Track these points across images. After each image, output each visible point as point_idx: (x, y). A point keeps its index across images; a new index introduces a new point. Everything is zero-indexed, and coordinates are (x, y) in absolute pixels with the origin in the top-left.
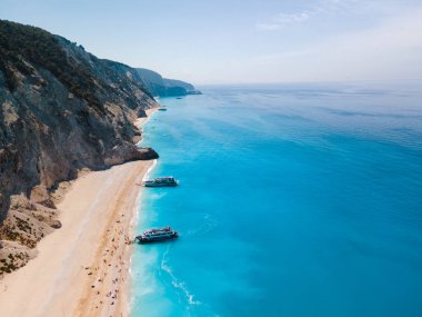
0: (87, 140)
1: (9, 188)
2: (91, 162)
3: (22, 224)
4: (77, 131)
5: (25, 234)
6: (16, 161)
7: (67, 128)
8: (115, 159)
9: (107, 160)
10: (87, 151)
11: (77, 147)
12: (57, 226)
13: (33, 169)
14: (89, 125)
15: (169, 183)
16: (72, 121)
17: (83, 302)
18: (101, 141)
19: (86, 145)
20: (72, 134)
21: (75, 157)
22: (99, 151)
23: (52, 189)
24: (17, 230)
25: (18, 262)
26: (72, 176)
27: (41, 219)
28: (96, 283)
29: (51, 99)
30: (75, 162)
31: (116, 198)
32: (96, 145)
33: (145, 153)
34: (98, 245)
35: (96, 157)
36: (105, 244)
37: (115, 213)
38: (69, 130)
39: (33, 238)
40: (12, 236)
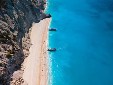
0: (33, 14)
1: (21, 36)
2: (35, 20)
3: (25, 45)
4: (30, 12)
5: (26, 48)
7: (28, 11)
9: (39, 19)
10: (34, 17)
11: (31, 17)
12: (32, 45)
15: (54, 30)
16: (29, 9)
17: (40, 66)
18: (37, 14)
19: (33, 16)
20: (29, 13)
21: (31, 19)
22: (36, 17)
23: (28, 32)
24: (25, 47)
25: (27, 55)
27: (28, 43)
28: (41, 62)
30: (31, 21)
31: (42, 35)
32: (36, 15)
33: (48, 16)
34: (40, 51)
35: (36, 19)
36: (42, 51)
38: (29, 12)
39: (28, 49)
40: (24, 49)
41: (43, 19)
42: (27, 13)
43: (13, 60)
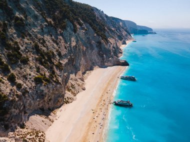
2: (99, 64)
3: (73, 86)
4: (96, 50)
5: (73, 90)
6: (73, 61)
7: (92, 49)
8: (109, 64)
9: (106, 64)
10: (98, 59)
11: (95, 57)
12: (84, 89)
13: (78, 65)
14: (101, 48)
15: (132, 79)
16: (95, 46)
17: (90, 123)
18: (104, 55)
19: (99, 56)
20: (94, 51)
21: (94, 61)
22: (103, 59)
23: (84, 73)
24: (71, 88)
25: (70, 100)
26: (91, 69)
27: (79, 85)
28: (95, 118)
29: (88, 36)
30: (93, 63)
31: (108, 82)
32: (102, 56)
33: (123, 63)
34: (98, 101)
35: (102, 62)
36: (100, 101)
37: (106, 88)
38: (93, 50)
39: (75, 92)
40: (69, 90)
41: (114, 65)
42: (90, 51)
43: (43, 91)
